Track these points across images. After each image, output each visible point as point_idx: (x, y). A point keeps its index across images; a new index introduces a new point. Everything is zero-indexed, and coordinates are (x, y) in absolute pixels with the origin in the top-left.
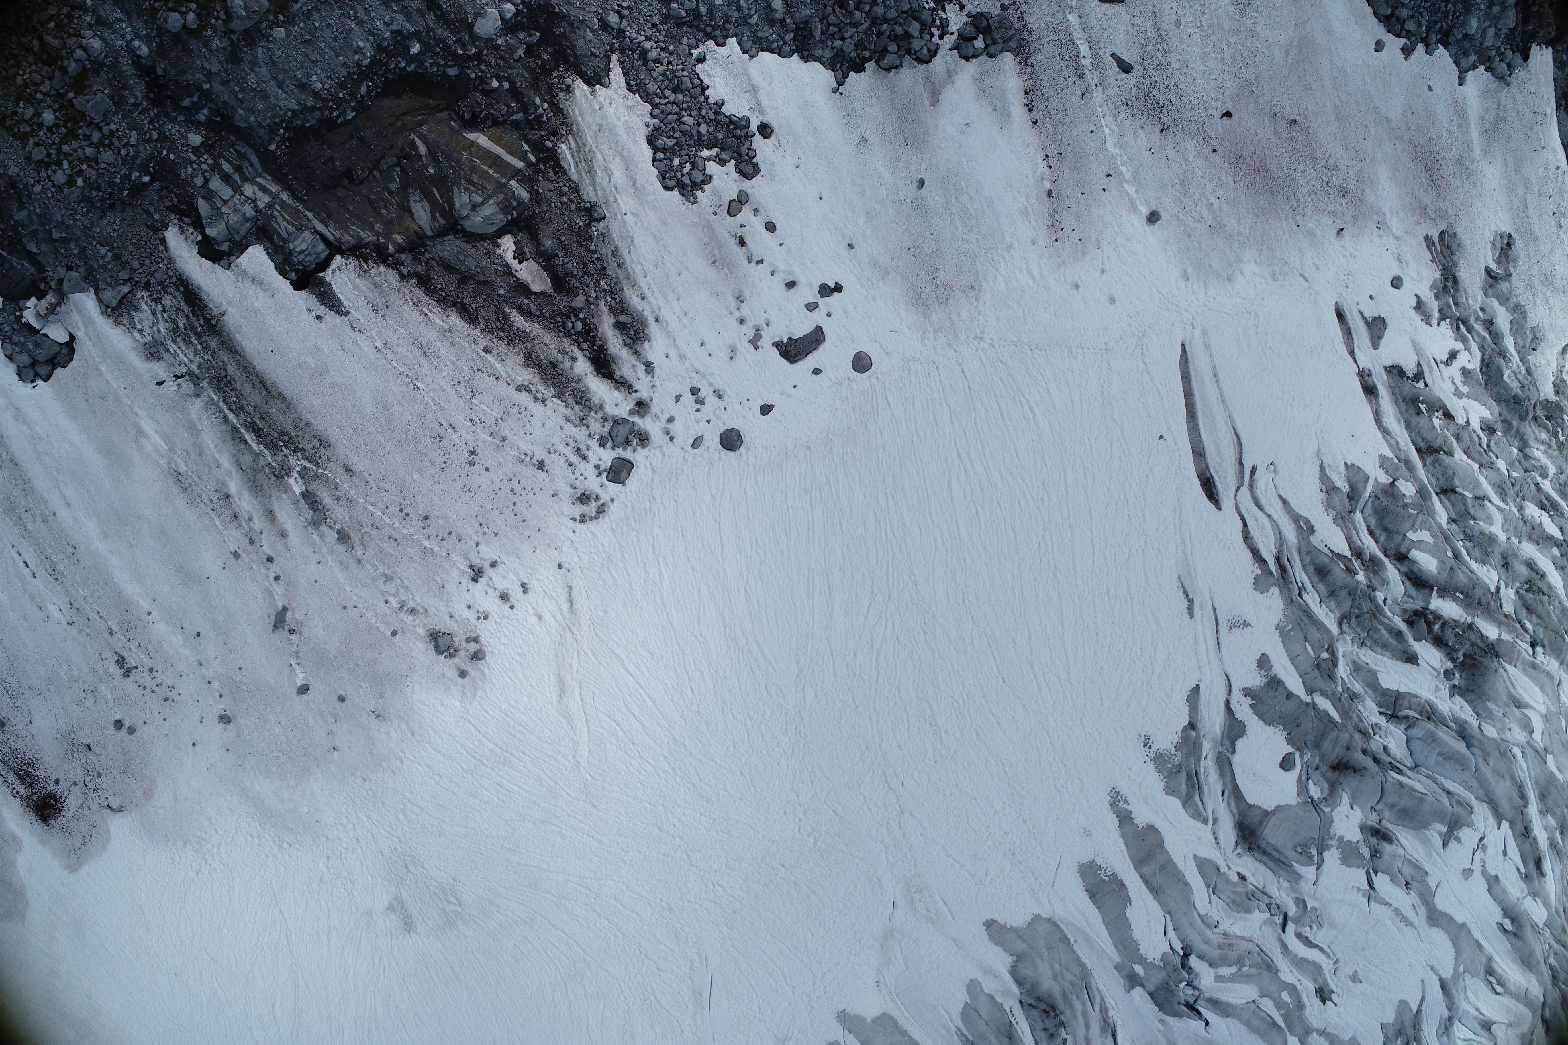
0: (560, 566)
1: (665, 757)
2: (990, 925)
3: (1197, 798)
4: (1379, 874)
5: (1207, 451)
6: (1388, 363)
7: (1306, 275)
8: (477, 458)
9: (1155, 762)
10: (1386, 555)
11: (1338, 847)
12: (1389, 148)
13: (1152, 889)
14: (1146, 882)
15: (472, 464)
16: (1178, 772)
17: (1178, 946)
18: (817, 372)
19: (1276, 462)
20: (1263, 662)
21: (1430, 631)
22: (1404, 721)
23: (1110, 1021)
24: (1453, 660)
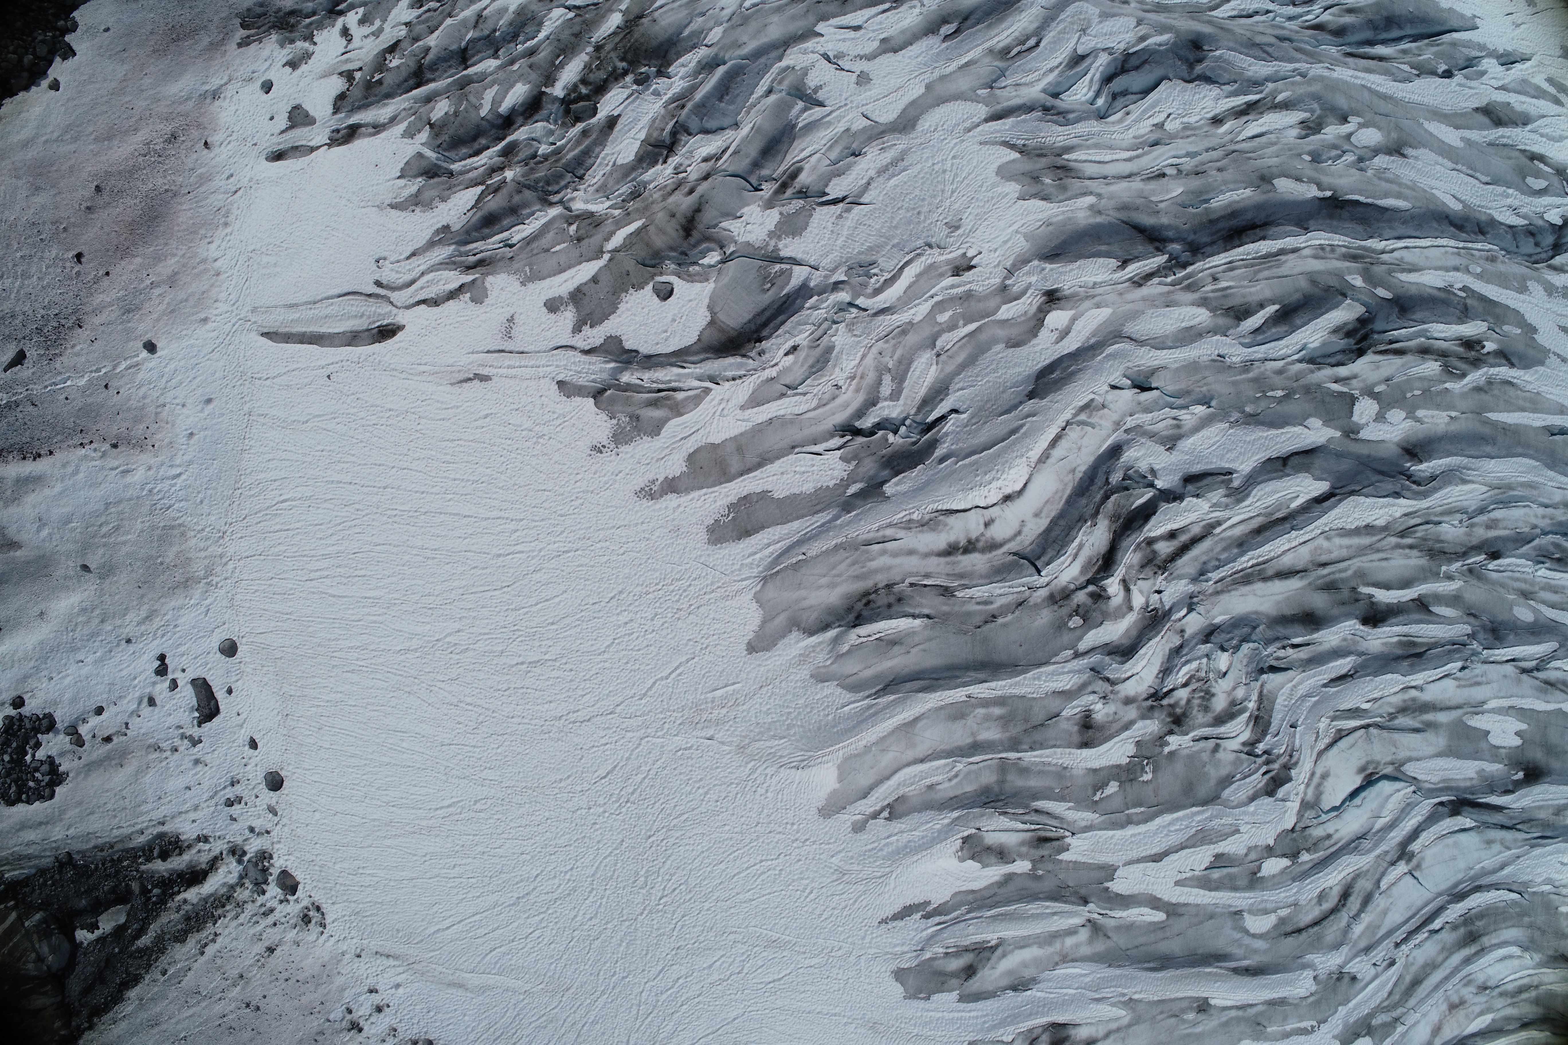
0: (359, 956)
1: (528, 917)
2: (752, 648)
3: (680, 396)
4: (827, 190)
5: (355, 329)
6: (330, 109)
7: (234, 189)
8: (253, 1003)
9: (621, 443)
10: (503, 139)
11: (779, 238)
12: (147, 81)
13: (759, 465)
14: (749, 470)
15: (258, 1008)
16: (638, 418)
17: (837, 441)
18: (230, 691)
19: (377, 257)
20: (552, 306)
21: (587, 98)
22: (678, 136)
23: (927, 517)
24: (625, 73)
